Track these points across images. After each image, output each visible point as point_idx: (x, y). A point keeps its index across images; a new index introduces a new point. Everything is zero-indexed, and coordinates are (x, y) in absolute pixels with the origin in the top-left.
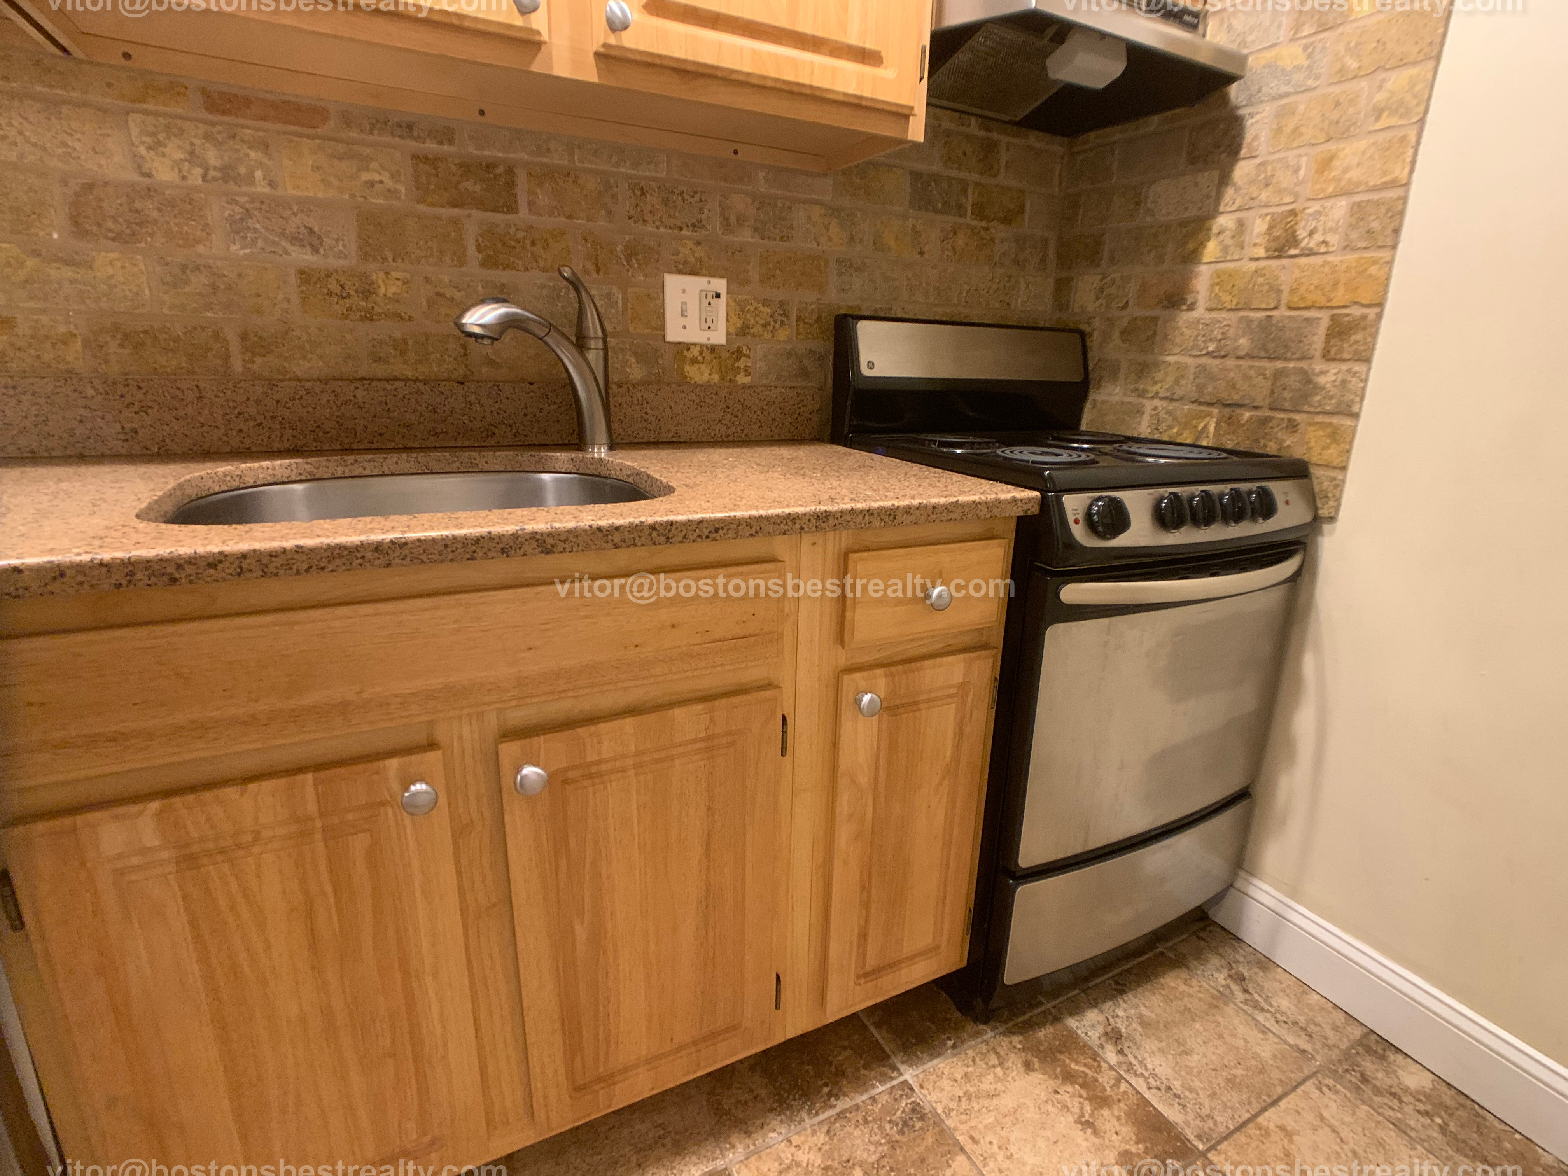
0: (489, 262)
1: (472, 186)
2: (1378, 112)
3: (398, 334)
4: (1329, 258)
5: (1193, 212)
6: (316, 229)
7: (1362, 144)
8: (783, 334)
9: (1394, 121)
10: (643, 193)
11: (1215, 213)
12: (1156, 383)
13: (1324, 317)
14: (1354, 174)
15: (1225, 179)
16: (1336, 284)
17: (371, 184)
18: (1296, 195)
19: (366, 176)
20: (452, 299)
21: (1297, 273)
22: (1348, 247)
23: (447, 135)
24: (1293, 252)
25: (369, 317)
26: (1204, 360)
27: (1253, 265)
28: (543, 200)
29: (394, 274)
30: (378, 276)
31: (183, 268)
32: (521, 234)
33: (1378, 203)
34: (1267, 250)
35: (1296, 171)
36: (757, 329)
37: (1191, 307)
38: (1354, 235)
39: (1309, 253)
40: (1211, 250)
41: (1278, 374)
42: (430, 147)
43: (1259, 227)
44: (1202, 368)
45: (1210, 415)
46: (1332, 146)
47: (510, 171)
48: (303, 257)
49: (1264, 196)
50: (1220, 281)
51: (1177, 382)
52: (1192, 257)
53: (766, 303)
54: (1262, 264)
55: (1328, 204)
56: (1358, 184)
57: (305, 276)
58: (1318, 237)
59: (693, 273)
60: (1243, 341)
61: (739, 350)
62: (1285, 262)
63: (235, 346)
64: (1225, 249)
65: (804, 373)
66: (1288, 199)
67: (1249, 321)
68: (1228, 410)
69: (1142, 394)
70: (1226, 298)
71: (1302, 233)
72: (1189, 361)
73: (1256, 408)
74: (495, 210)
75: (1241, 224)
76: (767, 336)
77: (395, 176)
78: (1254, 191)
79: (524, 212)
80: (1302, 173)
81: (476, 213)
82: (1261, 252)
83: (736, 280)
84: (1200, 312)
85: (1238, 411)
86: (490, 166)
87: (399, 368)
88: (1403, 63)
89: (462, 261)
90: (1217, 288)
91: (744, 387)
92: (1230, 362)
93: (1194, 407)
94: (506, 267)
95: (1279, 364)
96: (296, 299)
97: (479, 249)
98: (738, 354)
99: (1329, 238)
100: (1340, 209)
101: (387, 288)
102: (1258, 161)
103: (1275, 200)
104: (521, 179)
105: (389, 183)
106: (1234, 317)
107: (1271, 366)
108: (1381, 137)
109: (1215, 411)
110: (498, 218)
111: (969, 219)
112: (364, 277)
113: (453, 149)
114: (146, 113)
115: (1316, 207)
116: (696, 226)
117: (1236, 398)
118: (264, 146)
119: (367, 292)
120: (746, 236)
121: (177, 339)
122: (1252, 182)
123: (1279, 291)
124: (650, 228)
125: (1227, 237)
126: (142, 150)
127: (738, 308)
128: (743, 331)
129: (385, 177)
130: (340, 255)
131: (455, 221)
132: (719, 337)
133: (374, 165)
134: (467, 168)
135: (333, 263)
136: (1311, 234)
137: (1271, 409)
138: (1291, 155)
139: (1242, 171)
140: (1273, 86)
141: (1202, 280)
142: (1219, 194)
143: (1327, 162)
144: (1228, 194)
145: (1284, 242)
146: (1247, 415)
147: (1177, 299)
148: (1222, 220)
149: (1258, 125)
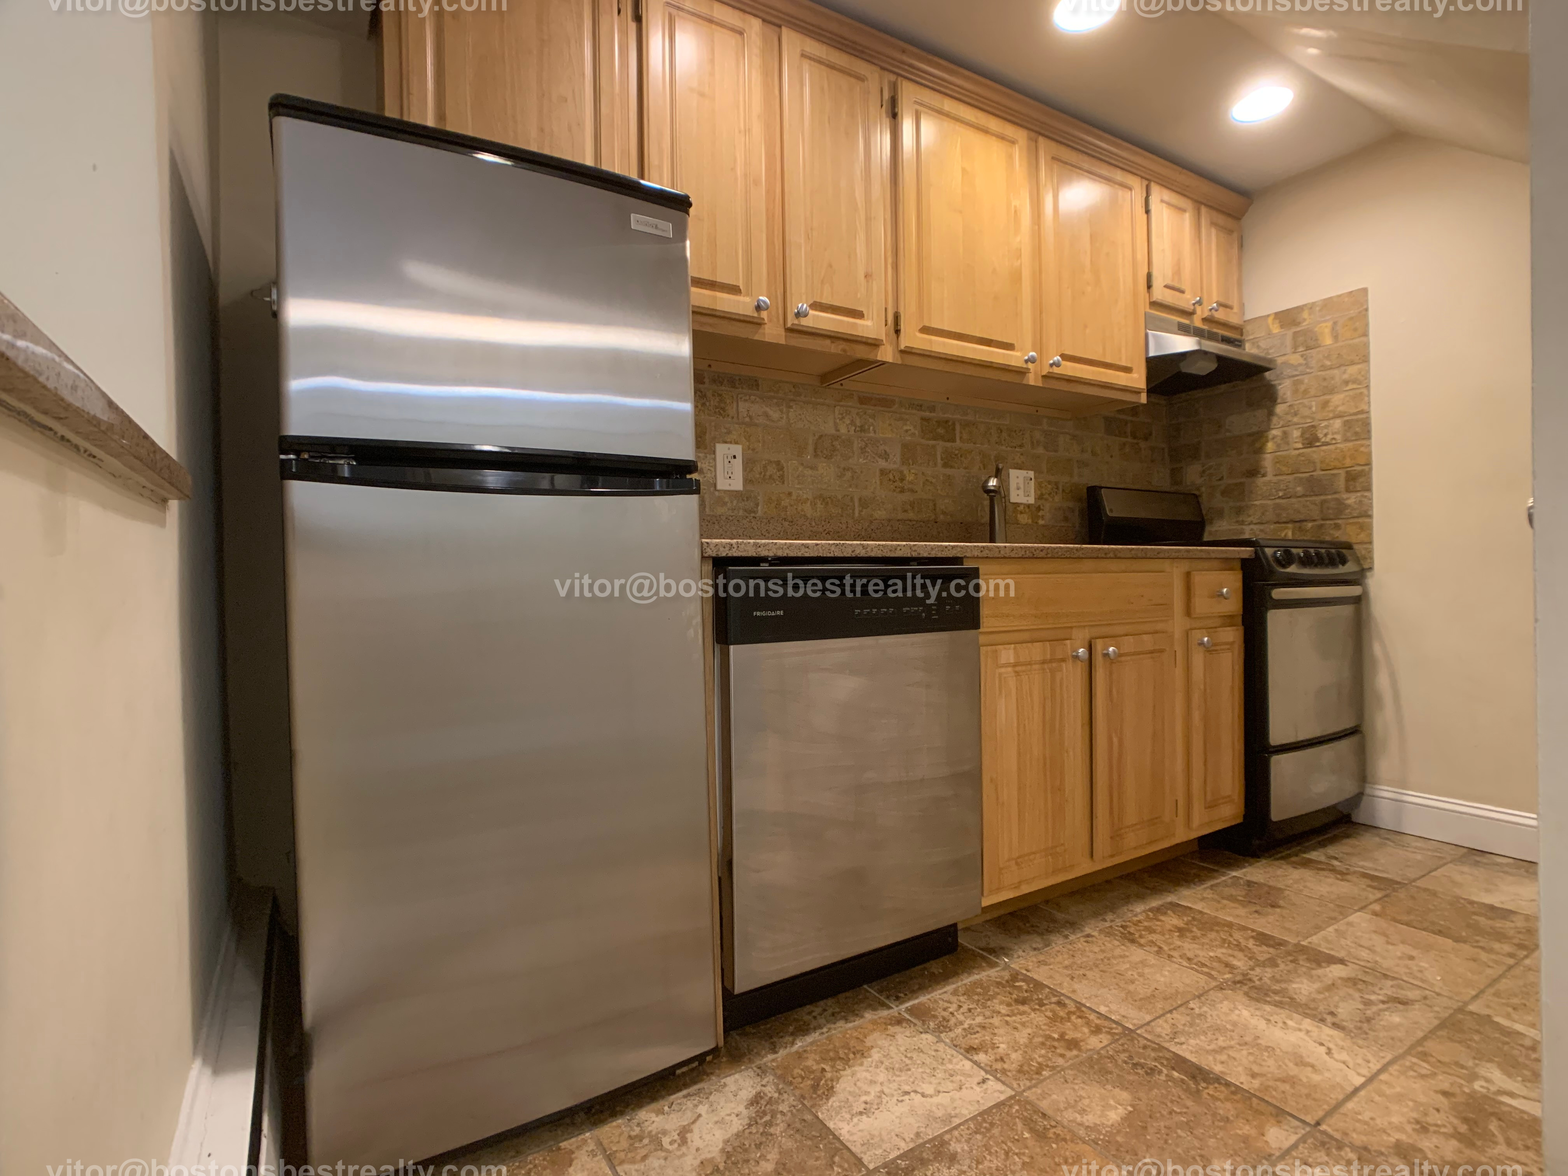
0: (945, 465)
1: (941, 431)
2: (1346, 383)
3: (912, 499)
4: (1338, 445)
5: (1255, 429)
6: (888, 451)
7: (1342, 396)
8: (1057, 499)
9: (1355, 386)
10: (1001, 431)
11: (1269, 429)
12: (1250, 516)
13: (1342, 473)
14: (1341, 409)
15: (1271, 413)
16: (1344, 458)
17: (907, 431)
18: (1313, 418)
19: (905, 428)
20: (931, 483)
21: (1322, 454)
22: (1346, 440)
23: (932, 409)
24: (1318, 444)
25: (902, 491)
26: (1278, 501)
27: (1297, 452)
28: (965, 436)
29: (913, 471)
30: (906, 472)
31: (844, 469)
32: (957, 452)
33: (1357, 420)
34: (1303, 444)
35: (1310, 408)
36: (1046, 496)
37: (1264, 475)
38: (1349, 434)
39: (1327, 444)
40: (1270, 446)
41: (1323, 502)
42: (927, 414)
43: (1296, 434)
44: (1277, 506)
45: (1286, 528)
46: (1327, 397)
47: (954, 424)
48: (882, 464)
49: (1295, 420)
50: (1277, 461)
51: (1263, 514)
52: (1260, 451)
53: (1049, 482)
54: (1301, 451)
55: (1331, 422)
56: (1345, 412)
57: (883, 472)
58: (1330, 437)
59: (1020, 469)
60: (1299, 489)
61: (1039, 506)
62: (1314, 449)
63: (857, 504)
64: (1278, 446)
65: (1066, 519)
66: (1309, 421)
67: (1301, 479)
68: (1298, 525)
69: (1242, 523)
70: (1284, 469)
71: (1320, 435)
72: (1269, 502)
73: (1314, 520)
74: (949, 441)
75: (1285, 433)
76: (1051, 499)
77: (915, 427)
78: (1289, 418)
79: (958, 442)
80: (1314, 409)
81: (941, 443)
82: (1300, 446)
83: (1038, 471)
84: (1269, 477)
85: (1305, 523)
86: (947, 422)
87: (911, 515)
88: (1353, 363)
89: (935, 465)
90: (1278, 465)
91: (1043, 526)
92: (1293, 500)
93: (1278, 525)
94: (952, 467)
95: (1323, 497)
96: (878, 482)
97: (942, 459)
98: (1039, 509)
99: (1335, 436)
100: (1337, 424)
101: (910, 478)
102: (1288, 404)
103: (1303, 421)
104: (958, 427)
105: (913, 430)
106: (1290, 478)
107: (1318, 499)
108: (1351, 393)
109: (1290, 525)
110: (949, 444)
111: (1130, 440)
112: (901, 472)
113: (932, 414)
114: (842, 406)
115: (1325, 423)
116: (1021, 446)
117: (1302, 517)
118: (873, 417)
119: (902, 480)
120: (1040, 450)
121: (839, 501)
122: (1287, 414)
123: (1314, 463)
124: (1004, 448)
125: (1278, 440)
126: (838, 421)
127: (1039, 486)
128: (1040, 497)
129: (911, 428)
130: (895, 463)
131: (934, 447)
132: (1031, 500)
133: (908, 423)
134: (939, 423)
135: (892, 466)
136: (1326, 435)
137: (1323, 519)
138: (1306, 401)
139: (1280, 409)
140: (1288, 372)
141: (1268, 462)
142: (1269, 420)
143: (1326, 404)
144: (1275, 420)
145: (1311, 440)
146: (1310, 525)
147: (1254, 472)
148: (1274, 432)
149: (1284, 388)
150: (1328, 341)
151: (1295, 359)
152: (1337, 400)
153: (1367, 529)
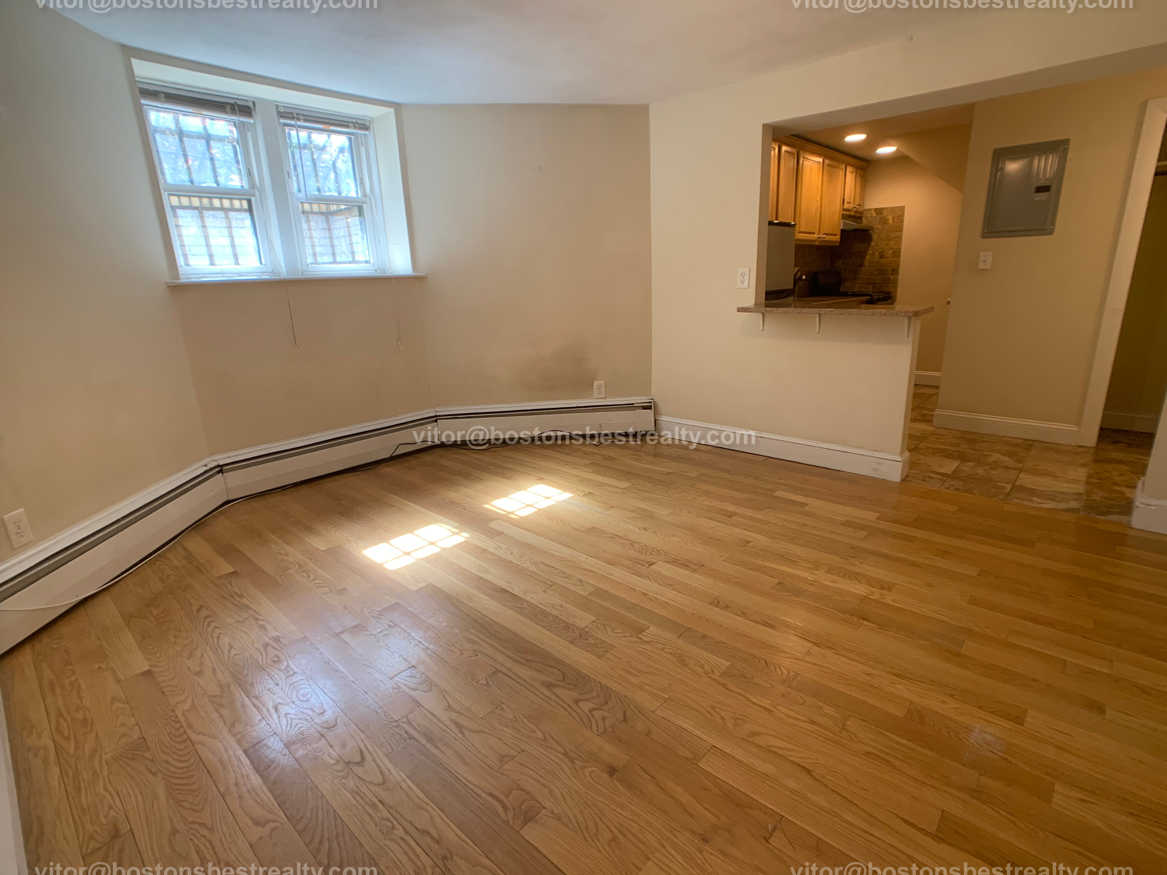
2: (895, 238)
4: (890, 259)
5: (863, 250)
7: (893, 242)
9: (897, 239)
11: (868, 250)
12: (858, 281)
13: (890, 268)
14: (892, 246)
15: (869, 244)
16: (891, 263)
21: (885, 261)
22: (893, 257)
24: (884, 258)
26: (868, 276)
27: (876, 260)
33: (897, 251)
34: (879, 257)
35: (882, 245)
37: (865, 267)
38: (894, 255)
39: (887, 258)
40: (868, 257)
41: (882, 278)
43: (877, 253)
44: (868, 278)
46: (888, 242)
50: (869, 262)
51: (863, 280)
52: (864, 258)
54: (878, 259)
56: (893, 248)
60: (876, 272)
62: (882, 259)
64: (870, 257)
66: (882, 249)
67: (877, 269)
69: (855, 283)
70: (871, 265)
72: (865, 276)
75: (873, 253)
80: (884, 245)
82: (877, 257)
88: (897, 231)
90: (869, 264)
92: (873, 276)
93: (867, 285)
95: (883, 276)
99: (889, 255)
100: (891, 251)
102: (875, 242)
103: (879, 249)
106: (873, 268)
108: (896, 241)
109: (872, 285)
115: (886, 251)
117: (876, 282)
122: (875, 246)
123: (882, 264)
125: (871, 255)
136: (886, 255)
137: (883, 284)
138: (881, 242)
139: (872, 244)
140: (876, 231)
141: (866, 262)
142: (868, 248)
143: (888, 244)
144: (870, 247)
145: (882, 256)
146: (878, 285)
147: (861, 265)
148: (869, 252)
149: (875, 237)
150: (891, 222)
151: (880, 227)
152: (891, 243)
153: (895, 287)
